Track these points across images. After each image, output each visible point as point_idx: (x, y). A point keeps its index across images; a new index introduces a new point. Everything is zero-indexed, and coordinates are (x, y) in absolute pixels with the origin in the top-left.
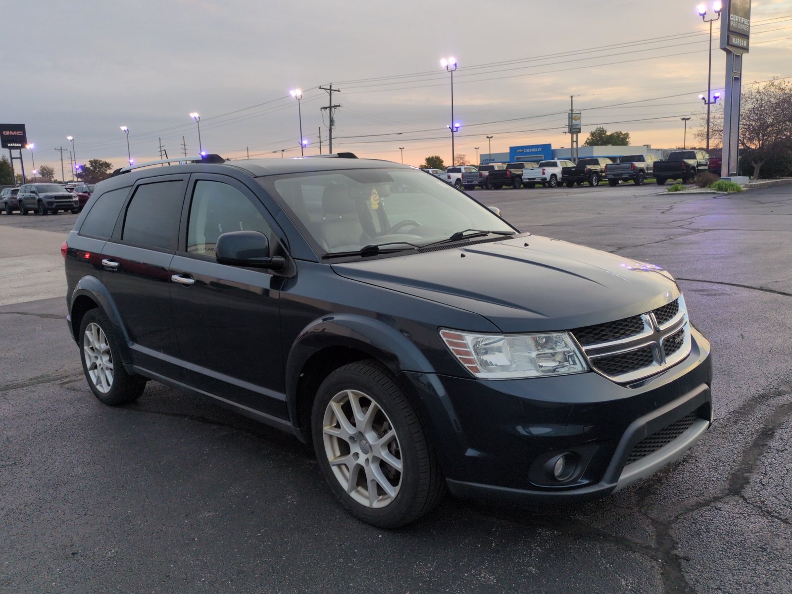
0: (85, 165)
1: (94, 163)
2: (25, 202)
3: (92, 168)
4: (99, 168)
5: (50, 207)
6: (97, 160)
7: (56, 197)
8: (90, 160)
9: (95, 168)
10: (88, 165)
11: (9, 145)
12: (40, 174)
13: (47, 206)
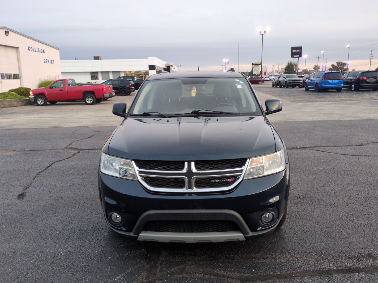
0: (334, 64)
1: (339, 63)
2: (281, 82)
3: (337, 66)
4: (340, 66)
5: (290, 85)
6: (340, 62)
7: (293, 80)
8: (337, 62)
9: (338, 66)
10: (335, 65)
11: (294, 56)
12: (314, 68)
13: (288, 84)
